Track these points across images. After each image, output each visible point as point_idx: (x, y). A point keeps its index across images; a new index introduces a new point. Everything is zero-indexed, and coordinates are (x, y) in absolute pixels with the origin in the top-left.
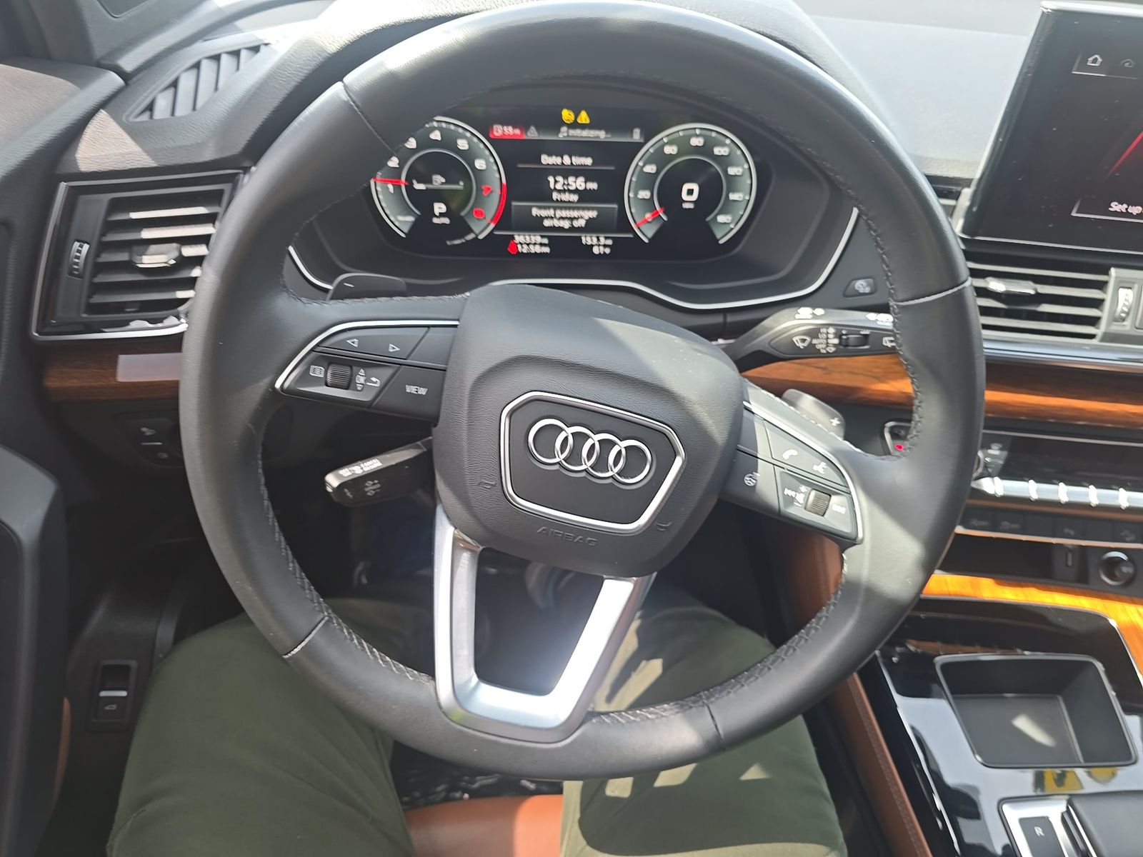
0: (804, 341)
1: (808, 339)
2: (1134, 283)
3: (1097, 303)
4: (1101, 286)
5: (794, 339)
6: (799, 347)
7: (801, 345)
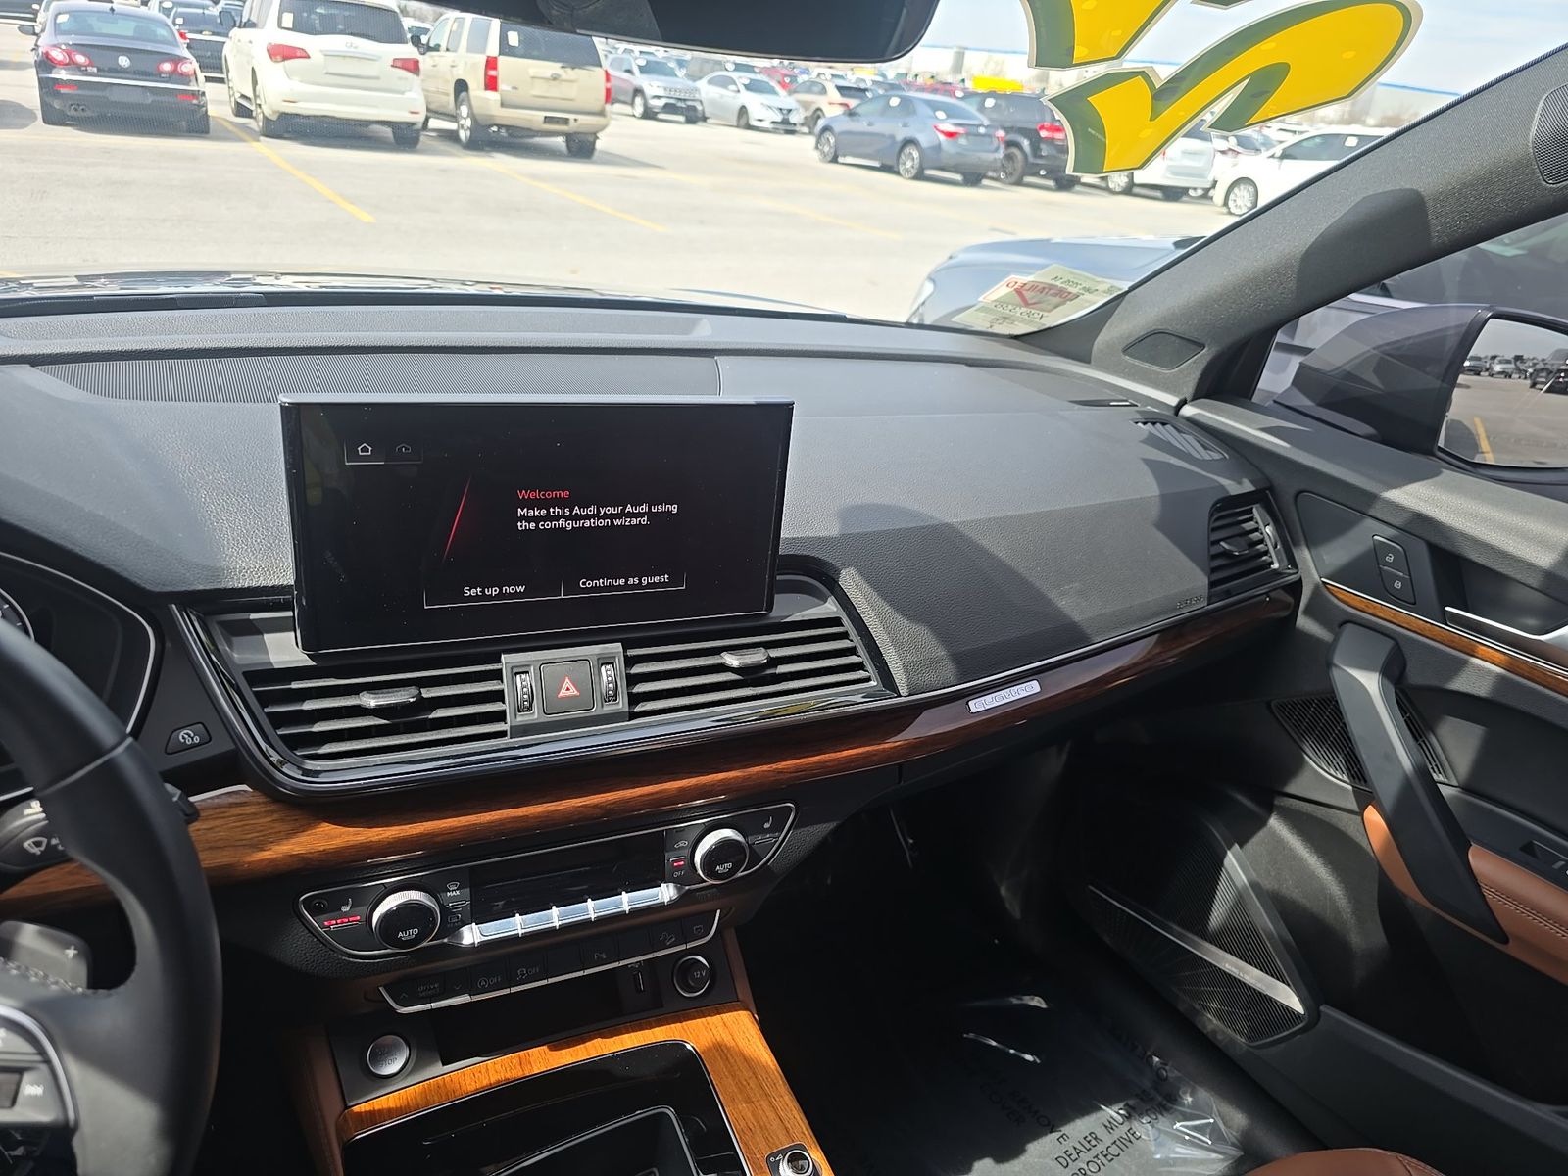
0: (38, 844)
1: (45, 840)
2: (529, 666)
3: (498, 696)
4: (497, 675)
5: (26, 845)
6: (34, 854)
7: (37, 850)
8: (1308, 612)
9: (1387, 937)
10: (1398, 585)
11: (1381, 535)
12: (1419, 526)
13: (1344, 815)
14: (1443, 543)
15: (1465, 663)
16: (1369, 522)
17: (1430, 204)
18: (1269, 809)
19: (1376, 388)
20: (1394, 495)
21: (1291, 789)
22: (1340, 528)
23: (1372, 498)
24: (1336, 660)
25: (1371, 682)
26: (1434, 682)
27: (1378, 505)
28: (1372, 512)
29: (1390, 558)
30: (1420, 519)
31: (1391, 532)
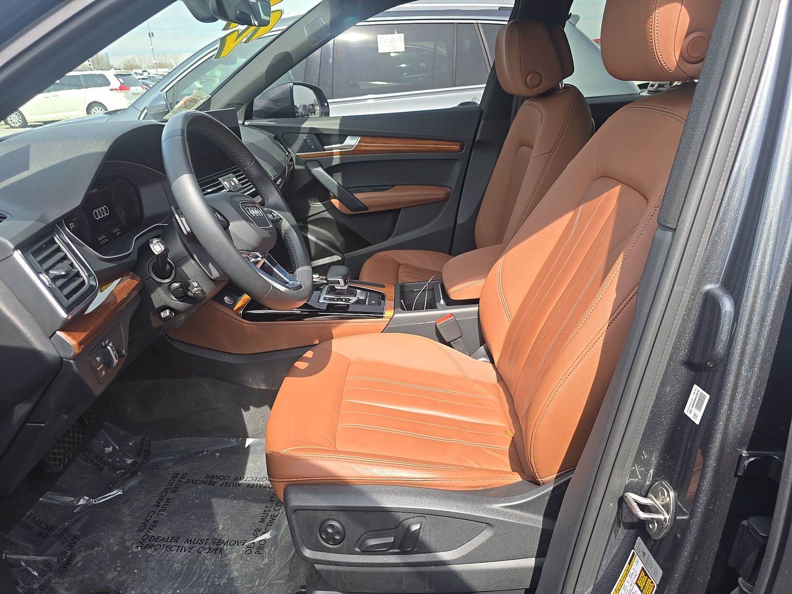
8: (296, 164)
9: (344, 238)
10: (313, 147)
11: (304, 136)
12: (312, 130)
13: (323, 213)
14: (318, 133)
15: (333, 158)
16: (301, 135)
17: (291, 53)
18: (307, 223)
19: (277, 109)
20: (303, 126)
21: (310, 214)
22: (294, 140)
23: (300, 128)
24: (311, 169)
25: (320, 169)
26: (330, 166)
27: (301, 129)
28: (301, 132)
29: (309, 141)
30: (311, 129)
31: (306, 135)
